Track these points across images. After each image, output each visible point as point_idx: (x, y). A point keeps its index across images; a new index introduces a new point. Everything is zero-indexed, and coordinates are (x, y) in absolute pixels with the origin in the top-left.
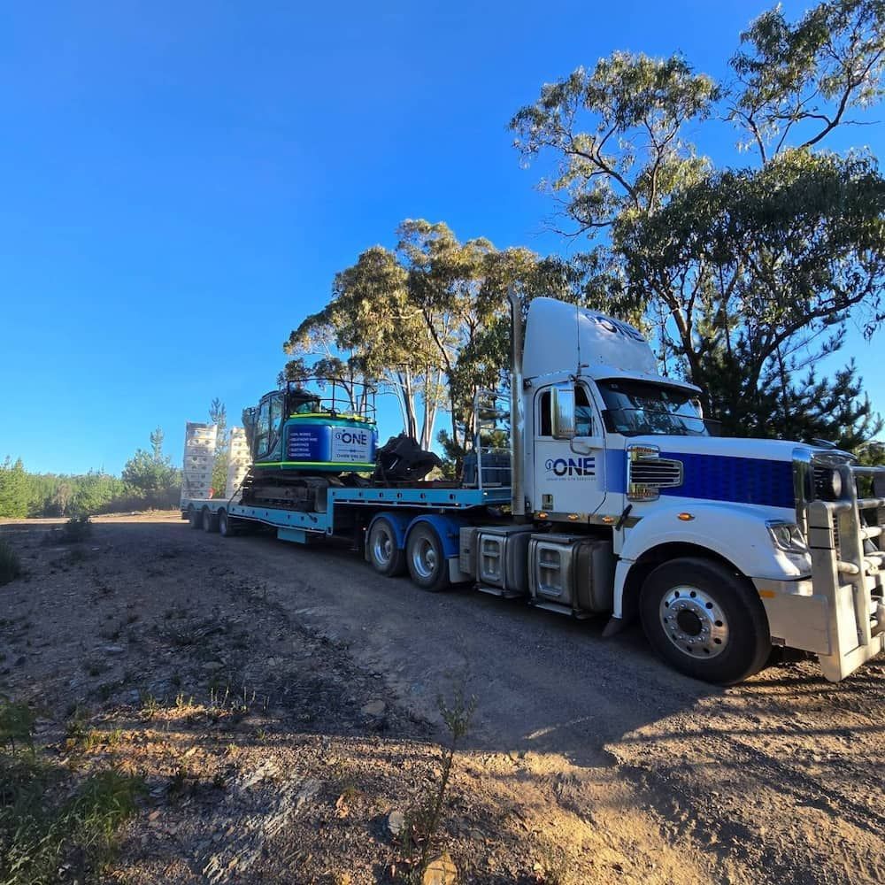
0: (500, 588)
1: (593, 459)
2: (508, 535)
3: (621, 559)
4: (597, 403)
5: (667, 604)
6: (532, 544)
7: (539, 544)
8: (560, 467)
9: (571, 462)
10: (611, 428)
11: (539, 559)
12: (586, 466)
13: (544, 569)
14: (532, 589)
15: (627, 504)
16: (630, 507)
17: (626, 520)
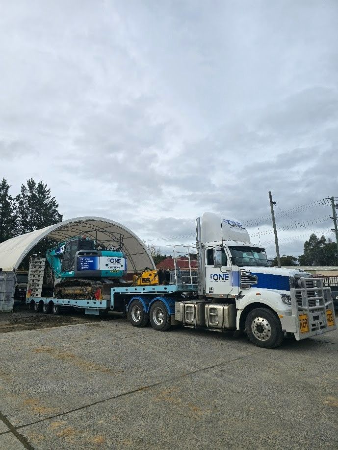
0: (194, 325)
1: (228, 274)
2: (197, 303)
3: (238, 310)
4: (229, 255)
5: (254, 322)
6: (206, 306)
7: (209, 306)
8: (216, 277)
9: (220, 275)
10: (234, 264)
11: (209, 312)
12: (226, 277)
13: (211, 315)
14: (207, 323)
15: (240, 290)
16: (241, 291)
17: (240, 296)
